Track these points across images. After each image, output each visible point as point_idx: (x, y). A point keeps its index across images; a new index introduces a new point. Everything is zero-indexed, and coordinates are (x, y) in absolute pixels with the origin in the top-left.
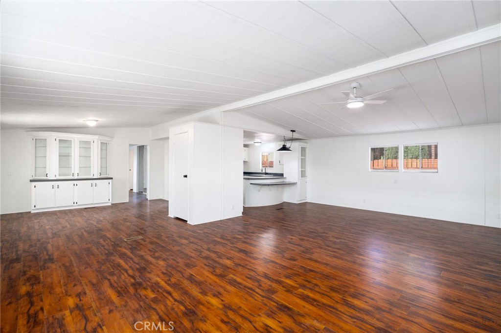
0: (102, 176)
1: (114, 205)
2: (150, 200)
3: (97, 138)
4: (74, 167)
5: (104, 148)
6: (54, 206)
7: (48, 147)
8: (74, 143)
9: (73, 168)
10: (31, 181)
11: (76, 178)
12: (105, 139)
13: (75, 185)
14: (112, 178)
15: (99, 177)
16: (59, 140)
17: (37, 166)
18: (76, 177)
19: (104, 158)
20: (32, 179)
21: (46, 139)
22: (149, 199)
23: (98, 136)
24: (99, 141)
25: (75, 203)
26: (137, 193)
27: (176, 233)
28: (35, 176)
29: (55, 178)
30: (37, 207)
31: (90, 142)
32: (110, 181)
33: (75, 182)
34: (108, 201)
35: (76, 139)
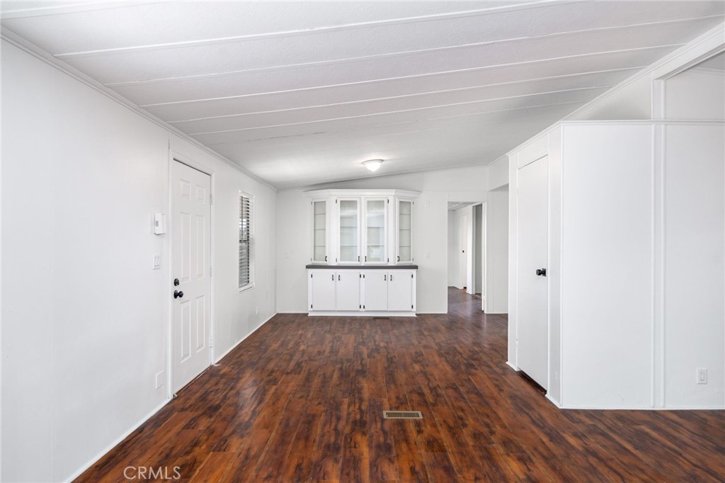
0: (402, 263)
1: (421, 318)
2: (487, 315)
3: (394, 194)
4: (361, 246)
5: (405, 211)
6: (334, 309)
7: (327, 214)
8: (361, 204)
9: (358, 248)
10: (308, 267)
11: (363, 265)
12: (406, 195)
13: (362, 276)
14: (416, 267)
15: (396, 263)
16: (341, 201)
17: (317, 245)
18: (363, 263)
19: (405, 230)
20: (310, 263)
21: (325, 202)
22: (485, 312)
23: (394, 190)
24: (397, 199)
25: (362, 307)
26: (472, 295)
27: (504, 427)
28: (314, 260)
29: (335, 264)
30: (314, 308)
31: (383, 201)
32: (414, 272)
33: (363, 272)
34: (410, 309)
35: (363, 198)
